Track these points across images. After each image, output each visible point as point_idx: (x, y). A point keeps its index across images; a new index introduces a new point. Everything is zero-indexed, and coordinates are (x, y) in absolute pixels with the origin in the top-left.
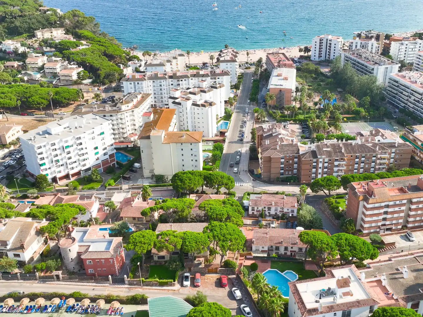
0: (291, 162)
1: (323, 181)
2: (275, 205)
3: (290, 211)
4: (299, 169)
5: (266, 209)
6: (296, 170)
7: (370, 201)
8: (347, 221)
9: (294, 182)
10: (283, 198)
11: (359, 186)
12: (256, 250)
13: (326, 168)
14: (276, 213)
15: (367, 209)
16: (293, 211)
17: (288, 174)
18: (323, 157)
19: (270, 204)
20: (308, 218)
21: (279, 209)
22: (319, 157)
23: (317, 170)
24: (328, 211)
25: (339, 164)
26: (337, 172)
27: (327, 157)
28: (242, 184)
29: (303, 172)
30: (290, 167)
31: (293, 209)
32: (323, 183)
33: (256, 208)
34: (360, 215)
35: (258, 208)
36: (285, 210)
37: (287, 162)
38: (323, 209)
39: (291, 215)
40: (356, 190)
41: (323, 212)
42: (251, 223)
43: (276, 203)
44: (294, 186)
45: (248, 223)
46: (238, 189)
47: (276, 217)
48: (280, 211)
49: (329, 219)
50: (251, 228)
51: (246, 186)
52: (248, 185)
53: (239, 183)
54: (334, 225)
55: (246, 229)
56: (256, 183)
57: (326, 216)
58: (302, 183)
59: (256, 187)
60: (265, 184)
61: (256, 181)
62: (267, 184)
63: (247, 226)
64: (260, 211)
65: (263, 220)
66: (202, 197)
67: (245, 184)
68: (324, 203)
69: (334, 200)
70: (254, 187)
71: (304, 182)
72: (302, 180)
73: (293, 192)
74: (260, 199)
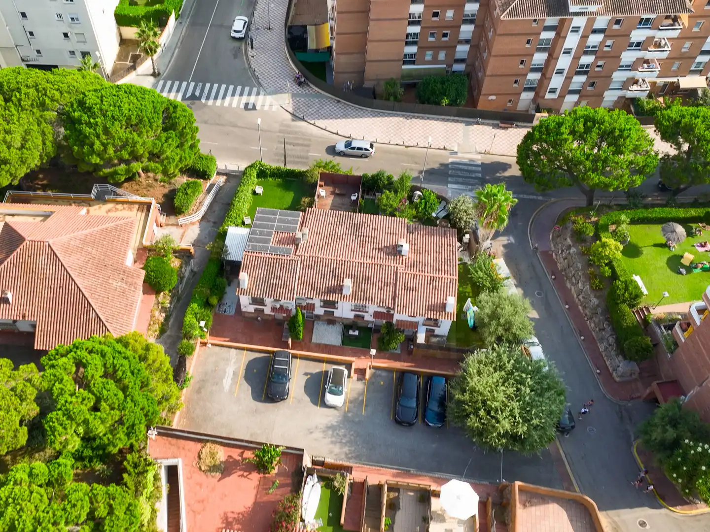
0: (450, 14)
2: (354, 296)
3: (419, 319)
4: (477, 44)
5: (317, 303)
6: (466, 48)
9: (453, 103)
13: (592, 53)
14: (359, 319)
16: (436, 321)
17: (435, 60)
18: (593, 8)
21: (374, 308)
22: (573, 8)
23: (552, 58)
24: (582, 292)
25: (650, 39)
26: (631, 67)
27: (607, 11)
28: (252, 99)
29: (493, 65)
30: (445, 35)
33: (269, 301)
36: (400, 315)
37: (436, 15)
38: (560, 262)
39: (422, 338)
41: (560, 277)
42: (242, 372)
43: (361, 281)
44: (452, 118)
45: (230, 371)
46: (235, 126)
47: (357, 333)
48: (377, 315)
49: (583, 330)
50: (222, 454)
51: (266, 108)
52: (274, 108)
53: (241, 94)
54: (606, 374)
55: (199, 457)
56: (306, 95)
57: (573, 308)
58: (481, 106)
59: (306, 119)
60: (339, 101)
61: (309, 85)
62: (348, 105)
63: (208, 441)
64: (290, 308)
65: (295, 356)
66: (15, 253)
67: (264, 101)
68: (569, 240)
69: (621, 247)
70: (295, 117)
71: (494, 97)
72: (483, 91)
73: (445, 149)
74: (293, 247)
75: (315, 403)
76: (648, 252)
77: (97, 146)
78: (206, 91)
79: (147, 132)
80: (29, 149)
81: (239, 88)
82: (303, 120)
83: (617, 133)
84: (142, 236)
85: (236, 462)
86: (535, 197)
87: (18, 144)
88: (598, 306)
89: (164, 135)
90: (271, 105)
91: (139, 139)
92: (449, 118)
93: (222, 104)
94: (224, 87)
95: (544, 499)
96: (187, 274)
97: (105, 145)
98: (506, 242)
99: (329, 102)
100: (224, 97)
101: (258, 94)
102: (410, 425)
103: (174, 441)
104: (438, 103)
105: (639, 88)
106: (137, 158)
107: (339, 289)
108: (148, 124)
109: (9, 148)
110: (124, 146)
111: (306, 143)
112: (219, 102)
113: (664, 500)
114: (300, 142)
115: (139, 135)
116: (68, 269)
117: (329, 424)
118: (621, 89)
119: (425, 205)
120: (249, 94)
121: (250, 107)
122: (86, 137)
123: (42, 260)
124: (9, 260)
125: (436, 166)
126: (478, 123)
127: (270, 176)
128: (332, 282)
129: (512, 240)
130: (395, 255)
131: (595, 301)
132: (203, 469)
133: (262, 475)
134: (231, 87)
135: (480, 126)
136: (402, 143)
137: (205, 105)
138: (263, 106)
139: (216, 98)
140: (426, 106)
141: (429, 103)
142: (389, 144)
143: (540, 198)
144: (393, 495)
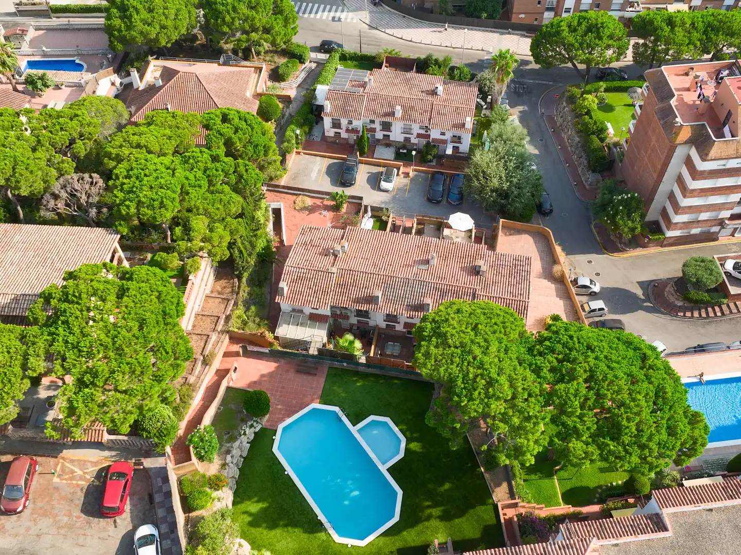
1: (575, 30)
2: (403, 118)
3: (448, 136)
5: (377, 126)
7: (713, 153)
8: (621, 202)
9: (490, 17)
10: (434, 93)
11: (687, 81)
12: (294, 310)
14: (407, 140)
15: (696, 174)
16: (459, 138)
19: (389, 110)
20: (495, 182)
21: (416, 129)
24: (570, 136)
28: (338, 14)
31: (457, 132)
32: (571, 39)
33: (344, 122)
34: (667, 184)
35: (350, 123)
36: (435, 134)
38: (559, 121)
39: (449, 151)
40: (673, 102)
41: (557, 131)
42: (324, 169)
43: (408, 110)
44: (490, 29)
45: (316, 169)
46: (324, 32)
47: (405, 151)
48: (419, 136)
49: (568, 160)
50: (309, 202)
51: (349, 20)
52: (355, 21)
53: (330, 11)
54: (580, 184)
55: (295, 203)
56: (380, 12)
57: (564, 148)
58: (514, 20)
59: (378, 28)
60: (404, 17)
61: (382, 5)
62: (411, 19)
63: (300, 194)
64: (359, 129)
65: (361, 162)
66: (173, 80)
67: (347, 16)
68: (564, 103)
69: (597, 101)
70: (371, 27)
71: (523, 16)
72: (514, 11)
73: (483, 50)
74: (362, 89)
75: (373, 188)
76: (619, 109)
77: (228, 18)
78: (303, 8)
79: (263, 11)
80: (180, 20)
81: (328, 7)
82: (376, 29)
83: (600, 25)
84: (256, 86)
85: (319, 207)
86: (547, 82)
87: (173, 17)
88: (579, 142)
89: (273, 17)
90: (352, 19)
91: (257, 16)
92: (487, 29)
93: (315, 17)
94: (316, 5)
95: (519, 232)
96: (287, 114)
97: (233, 19)
98: (522, 110)
99: (396, 16)
100: (316, 13)
101: (343, 11)
102: (438, 202)
103: (278, 194)
104: (479, 17)
105: (634, 10)
106: (255, 30)
107: (392, 114)
108: (263, 7)
109: (166, 18)
110: (246, 20)
111: (378, 44)
112: (312, 16)
113: (606, 249)
114: (374, 43)
115: (256, 13)
116: (209, 92)
117: (383, 201)
118: (620, 10)
119: (460, 75)
120: (336, 11)
121: (336, 19)
122: (220, 13)
123: (191, 85)
124: (168, 84)
125: (475, 61)
126: (509, 33)
127: (349, 60)
128: (387, 109)
129: (526, 108)
130: (433, 95)
131: (577, 139)
132: (297, 208)
133: (335, 213)
134: (322, 6)
135: (512, 36)
136: (450, 45)
137: (302, 17)
138: (346, 19)
139: (310, 13)
140: (470, 19)
141: (472, 17)
142: (441, 46)
143: (551, 83)
144: (420, 227)
